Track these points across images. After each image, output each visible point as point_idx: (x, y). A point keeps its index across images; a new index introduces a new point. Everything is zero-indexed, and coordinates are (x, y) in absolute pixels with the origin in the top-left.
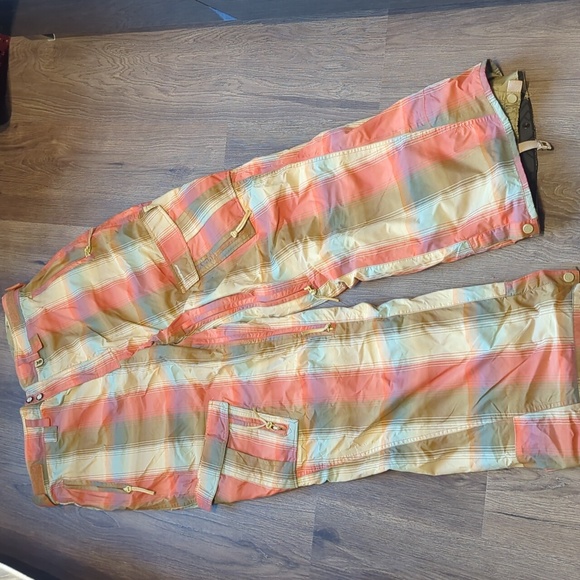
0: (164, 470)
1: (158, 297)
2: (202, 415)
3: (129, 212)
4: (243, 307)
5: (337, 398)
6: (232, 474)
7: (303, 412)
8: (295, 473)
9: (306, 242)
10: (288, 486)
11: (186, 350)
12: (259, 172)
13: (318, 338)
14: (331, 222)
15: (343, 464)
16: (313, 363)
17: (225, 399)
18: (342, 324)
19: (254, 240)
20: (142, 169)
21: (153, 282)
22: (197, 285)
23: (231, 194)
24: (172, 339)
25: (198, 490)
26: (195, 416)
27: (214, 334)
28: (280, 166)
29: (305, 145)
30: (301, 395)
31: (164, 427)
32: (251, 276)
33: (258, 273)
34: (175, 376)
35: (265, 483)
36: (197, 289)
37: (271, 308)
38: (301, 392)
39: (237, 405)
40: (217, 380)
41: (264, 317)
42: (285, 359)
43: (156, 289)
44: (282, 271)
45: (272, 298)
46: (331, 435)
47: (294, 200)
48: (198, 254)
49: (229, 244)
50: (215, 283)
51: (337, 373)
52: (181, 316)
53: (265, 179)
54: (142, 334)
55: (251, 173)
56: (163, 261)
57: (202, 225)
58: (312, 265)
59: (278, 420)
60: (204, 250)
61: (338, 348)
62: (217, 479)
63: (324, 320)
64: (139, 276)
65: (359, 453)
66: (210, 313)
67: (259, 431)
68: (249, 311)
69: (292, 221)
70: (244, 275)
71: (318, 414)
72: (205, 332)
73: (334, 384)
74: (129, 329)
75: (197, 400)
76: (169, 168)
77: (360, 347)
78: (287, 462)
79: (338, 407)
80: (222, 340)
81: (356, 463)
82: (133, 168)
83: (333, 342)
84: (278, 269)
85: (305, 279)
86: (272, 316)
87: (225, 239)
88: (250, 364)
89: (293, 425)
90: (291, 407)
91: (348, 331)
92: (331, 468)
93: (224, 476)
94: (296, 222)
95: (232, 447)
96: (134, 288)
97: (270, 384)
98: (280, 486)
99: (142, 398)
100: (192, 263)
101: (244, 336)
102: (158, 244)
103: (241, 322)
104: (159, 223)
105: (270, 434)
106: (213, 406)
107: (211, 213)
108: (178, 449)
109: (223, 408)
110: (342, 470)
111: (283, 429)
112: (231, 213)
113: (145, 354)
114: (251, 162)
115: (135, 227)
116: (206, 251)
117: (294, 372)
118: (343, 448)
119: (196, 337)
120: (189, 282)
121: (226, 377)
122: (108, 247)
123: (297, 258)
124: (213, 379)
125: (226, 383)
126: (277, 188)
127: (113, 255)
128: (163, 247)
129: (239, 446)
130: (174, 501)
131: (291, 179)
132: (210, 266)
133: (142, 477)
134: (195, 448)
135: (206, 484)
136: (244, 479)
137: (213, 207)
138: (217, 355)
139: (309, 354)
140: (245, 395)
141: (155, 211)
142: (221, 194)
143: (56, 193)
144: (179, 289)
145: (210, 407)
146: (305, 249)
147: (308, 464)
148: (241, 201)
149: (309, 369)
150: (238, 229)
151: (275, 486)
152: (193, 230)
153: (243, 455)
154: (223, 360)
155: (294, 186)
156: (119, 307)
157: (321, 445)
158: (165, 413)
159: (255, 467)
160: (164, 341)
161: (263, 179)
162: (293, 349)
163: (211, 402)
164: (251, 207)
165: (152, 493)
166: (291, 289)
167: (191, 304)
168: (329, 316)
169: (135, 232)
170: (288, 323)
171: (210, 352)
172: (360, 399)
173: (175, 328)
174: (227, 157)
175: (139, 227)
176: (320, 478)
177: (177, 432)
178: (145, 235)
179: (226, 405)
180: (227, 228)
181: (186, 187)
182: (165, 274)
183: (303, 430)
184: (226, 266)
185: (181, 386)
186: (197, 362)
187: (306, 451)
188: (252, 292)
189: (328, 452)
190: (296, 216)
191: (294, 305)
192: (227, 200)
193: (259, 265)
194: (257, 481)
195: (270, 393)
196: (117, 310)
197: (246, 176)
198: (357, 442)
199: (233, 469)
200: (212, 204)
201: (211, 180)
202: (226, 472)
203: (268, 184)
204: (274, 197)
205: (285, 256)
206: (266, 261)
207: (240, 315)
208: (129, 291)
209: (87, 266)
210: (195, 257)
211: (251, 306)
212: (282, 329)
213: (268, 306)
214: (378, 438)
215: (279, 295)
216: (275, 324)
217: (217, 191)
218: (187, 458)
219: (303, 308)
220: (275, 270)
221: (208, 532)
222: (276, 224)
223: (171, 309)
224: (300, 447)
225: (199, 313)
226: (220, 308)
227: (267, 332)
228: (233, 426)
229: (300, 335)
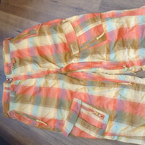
0: (52, 118)
1: (62, 55)
2: (70, 102)
3: (56, 21)
4: (95, 67)
5: (128, 111)
6: (79, 127)
7: (112, 112)
8: (104, 134)
9: (129, 48)
10: (100, 138)
11: (70, 78)
12: (113, 16)
13: (125, 87)
14: (142, 43)
15: (124, 136)
16: (121, 95)
17: (80, 99)
18: (137, 84)
19: (105, 42)
20: (64, 5)
21: (61, 49)
22: (78, 54)
23: (100, 22)
24: (65, 72)
25: (64, 128)
26: (68, 101)
27: (82, 74)
28: (123, 16)
29: (136, 9)
30: (112, 106)
31: (55, 102)
32: (101, 56)
33: (105, 56)
34: (63, 85)
35: (91, 134)
36: (77, 56)
37: (107, 70)
38: (113, 105)
39: (85, 102)
40: (79, 91)
41: (103, 73)
42: (109, 91)
43: (62, 52)
44: (115, 57)
45: (109, 67)
46: (122, 124)
47: (127, 30)
48: (80, 42)
49: (94, 42)
50: (85, 55)
51: (130, 102)
52: (70, 64)
53: (116, 20)
54: (53, 67)
55: (110, 16)
56: (66, 42)
57: (85, 32)
58: (130, 58)
59: (101, 112)
60: (83, 41)
61: (133, 93)
62: (72, 127)
63: (129, 80)
64: (56, 46)
65: (132, 134)
66: (82, 66)
67: (92, 114)
68: (97, 69)
69: (124, 39)
70: (99, 55)
71: (118, 115)
72: (78, 73)
73: (128, 106)
74: (48, 64)
75: (69, 96)
76: (75, 7)
77: (143, 95)
78: (102, 129)
79: (127, 114)
80: (84, 77)
81: (130, 137)
82: (61, 4)
83: (131, 90)
84: (114, 56)
85: (125, 63)
86: (106, 73)
87: (93, 39)
88: (94, 89)
89: (107, 117)
90: (107, 109)
91: (139, 87)
92: (119, 136)
93: (75, 126)
94: (126, 39)
95: (80, 117)
96: (54, 50)
97: (101, 98)
98: (97, 137)
99: (48, 90)
100: (77, 45)
101: (93, 78)
102: (65, 35)
103: (93, 72)
104: (68, 27)
105: (96, 116)
106: (75, 100)
107: (90, 28)
108: (59, 112)
109: (80, 102)
110: (123, 138)
111: (103, 117)
112: (98, 30)
113: (54, 75)
114: (111, 12)
115: (58, 27)
116: (84, 42)
117: (112, 97)
118: (126, 130)
119: (74, 74)
120: (75, 52)
121: (83, 91)
122: (46, 32)
123: (124, 54)
124: (78, 90)
125: (82, 93)
126: (121, 24)
127: (48, 36)
128: (67, 37)
129: (83, 117)
130: (54, 129)
131: (127, 22)
132: (84, 48)
133: (44, 118)
134: (65, 113)
135: (68, 127)
136: (83, 130)
137: (91, 26)
138: (82, 83)
139: (120, 92)
140: (89, 99)
141: (67, 23)
142: (96, 22)
143: (29, 7)
144: (70, 54)
145: (74, 100)
146: (128, 51)
147: (110, 132)
148: (103, 26)
149: (118, 97)
150: (100, 37)
151: (95, 136)
152: (80, 33)
153: (84, 121)
154: (84, 85)
155: (128, 25)
156: (46, 55)
157: (117, 127)
158: (56, 98)
159: (88, 127)
160: (62, 72)
161: (115, 19)
162: (113, 88)
163: (75, 98)
164: (107, 29)
165: (46, 124)
166: (118, 65)
167: (74, 61)
168: (131, 79)
169: (58, 29)
170: (113, 77)
171: (79, 80)
172: (138, 114)
173: (67, 68)
174: (100, 7)
175: (59, 27)
176: (114, 138)
177: (60, 105)
178: (61, 31)
179: (81, 101)
180: (95, 35)
181: (81, 16)
182: (66, 47)
183: (110, 119)
184: (91, 50)
185: (64, 89)
186: (73, 84)
187: (110, 127)
188: (101, 63)
189: (120, 130)
190: (126, 37)
191: (117, 71)
192: (98, 25)
193: (105, 52)
194: (88, 132)
195: (99, 101)
196: (45, 56)
197: (107, 17)
198: (133, 130)
199: (79, 125)
200: (91, 25)
201: (92, 15)
202: (76, 125)
203: (117, 22)
204: (119, 28)
205: (118, 52)
206: (109, 52)
207: (93, 70)
208: (51, 50)
209: (37, 37)
210: (79, 43)
211: (99, 67)
212: (110, 79)
213: (106, 69)
214: (142, 131)
215: (112, 66)
216: (107, 76)
217: (94, 20)
218: (62, 116)
219: (120, 73)
220: (112, 56)
221: (64, 143)
222: (117, 38)
223: (66, 61)
224: (108, 125)
225: (77, 65)
226: (86, 65)
227: (103, 79)
228: (82, 109)
229: (117, 83)
